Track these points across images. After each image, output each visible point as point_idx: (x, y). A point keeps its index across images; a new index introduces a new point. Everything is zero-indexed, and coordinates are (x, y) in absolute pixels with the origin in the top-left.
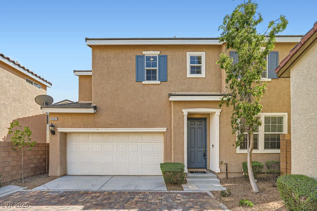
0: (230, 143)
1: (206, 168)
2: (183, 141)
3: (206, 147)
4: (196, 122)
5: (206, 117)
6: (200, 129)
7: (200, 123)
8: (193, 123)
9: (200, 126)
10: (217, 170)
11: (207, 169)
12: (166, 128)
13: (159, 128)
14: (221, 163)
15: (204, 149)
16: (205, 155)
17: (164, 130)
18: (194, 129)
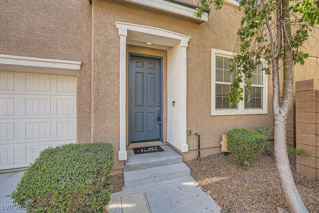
0: (202, 99)
1: (160, 139)
2: (116, 91)
3: (160, 105)
4: (146, 63)
5: (161, 56)
6: (152, 75)
7: (152, 66)
8: (140, 64)
9: (152, 71)
10: (183, 147)
11: (162, 141)
12: (80, 63)
13: (62, 61)
14: (189, 133)
15: (158, 109)
16: (159, 119)
17: (75, 65)
18: (141, 74)
